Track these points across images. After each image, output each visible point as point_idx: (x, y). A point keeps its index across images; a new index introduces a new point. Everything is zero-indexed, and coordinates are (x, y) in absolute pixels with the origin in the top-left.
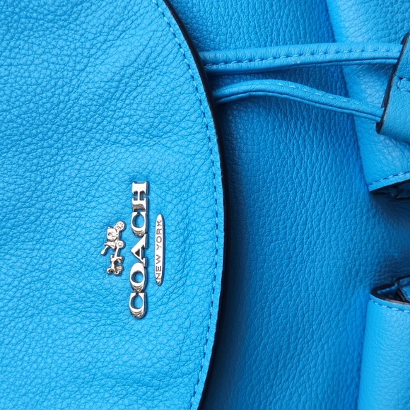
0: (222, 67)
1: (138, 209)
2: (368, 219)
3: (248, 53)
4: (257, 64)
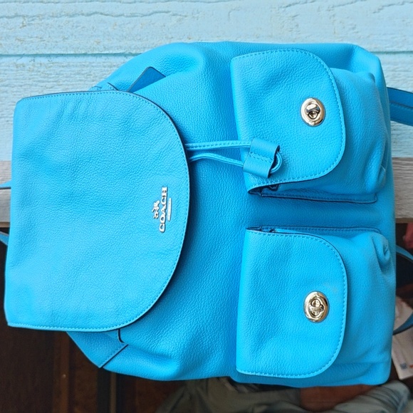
0: (195, 148)
1: (164, 196)
2: (247, 203)
3: (203, 144)
4: (206, 148)
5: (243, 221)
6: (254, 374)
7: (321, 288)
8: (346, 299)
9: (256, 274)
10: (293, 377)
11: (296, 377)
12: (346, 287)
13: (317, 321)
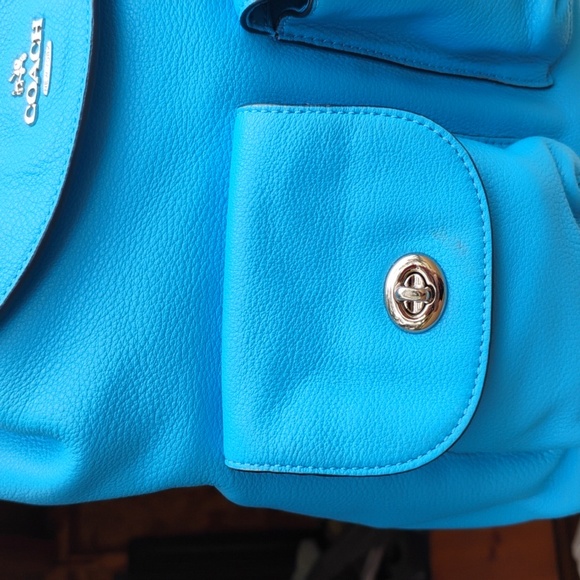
1: (36, 41)
5: (230, 96)
6: (265, 468)
7: (425, 245)
8: (488, 270)
9: (262, 214)
10: (364, 472)
11: (370, 472)
12: (488, 237)
13: (419, 330)
